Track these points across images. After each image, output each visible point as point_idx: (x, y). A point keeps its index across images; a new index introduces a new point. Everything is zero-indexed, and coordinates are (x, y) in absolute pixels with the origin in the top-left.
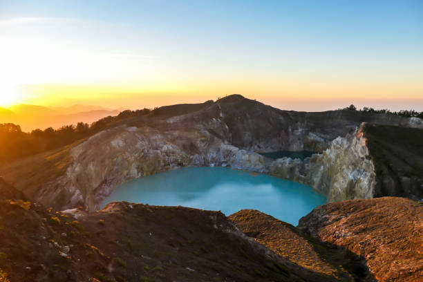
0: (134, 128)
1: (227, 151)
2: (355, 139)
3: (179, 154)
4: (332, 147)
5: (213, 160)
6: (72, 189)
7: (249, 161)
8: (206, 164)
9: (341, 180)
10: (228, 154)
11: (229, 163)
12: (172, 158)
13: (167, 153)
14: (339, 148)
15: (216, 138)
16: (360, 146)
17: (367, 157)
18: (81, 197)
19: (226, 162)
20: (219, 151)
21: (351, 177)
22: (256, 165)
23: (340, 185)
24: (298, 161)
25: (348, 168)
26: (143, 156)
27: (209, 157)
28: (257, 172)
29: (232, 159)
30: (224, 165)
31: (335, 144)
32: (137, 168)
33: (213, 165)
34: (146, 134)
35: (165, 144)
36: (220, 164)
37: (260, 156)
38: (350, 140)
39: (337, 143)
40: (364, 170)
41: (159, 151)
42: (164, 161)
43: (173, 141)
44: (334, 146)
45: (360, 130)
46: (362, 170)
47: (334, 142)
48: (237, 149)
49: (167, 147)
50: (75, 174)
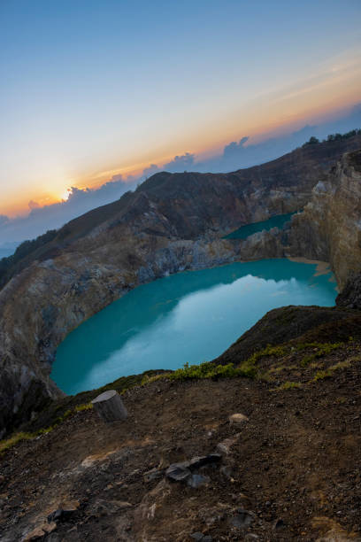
0: (50, 262)
1: (179, 249)
2: (343, 179)
4: (315, 198)
5: (165, 267)
6: (15, 368)
7: (212, 252)
8: (158, 276)
9: (347, 234)
10: (183, 251)
11: (187, 264)
12: (112, 282)
13: (104, 279)
14: (324, 197)
15: (158, 237)
16: (356, 184)
18: (32, 374)
19: (184, 264)
20: (168, 252)
22: (223, 254)
23: (347, 241)
24: (274, 230)
25: (350, 215)
26: (76, 293)
27: (159, 264)
28: (226, 261)
29: (189, 257)
30: (181, 269)
31: (317, 193)
32: (75, 312)
33: (167, 274)
34: (68, 264)
35: (96, 267)
36: (176, 271)
37: (224, 240)
38: (335, 181)
39: (320, 191)
41: (93, 280)
42: (105, 290)
43: (105, 260)
44: (317, 196)
45: (346, 164)
47: (315, 191)
48: (191, 242)
49: (102, 269)
50: (8, 348)
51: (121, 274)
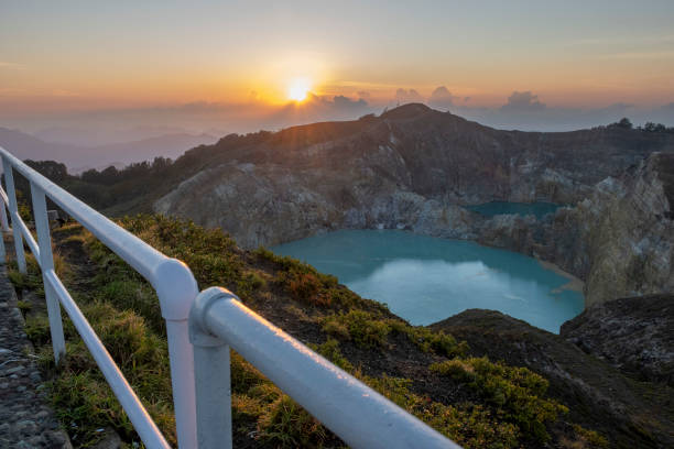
0: (249, 167)
1: (406, 202)
2: (640, 184)
4: (596, 196)
5: (381, 218)
7: (444, 219)
8: (369, 225)
9: (617, 254)
10: (408, 207)
11: (409, 223)
12: (313, 215)
13: (305, 207)
14: (607, 198)
15: (386, 180)
16: (653, 195)
17: (666, 215)
19: (404, 222)
20: (391, 201)
21: (638, 250)
22: (456, 226)
23: (615, 259)
24: (530, 219)
25: (630, 233)
26: (267, 212)
27: (375, 212)
28: (457, 237)
29: (414, 215)
30: (400, 227)
31: (600, 190)
32: (258, 233)
33: (381, 226)
34: (270, 176)
35: (302, 191)
36: (393, 227)
37: (463, 210)
38: (629, 184)
39: (606, 189)
40: (662, 238)
41: (292, 204)
42: (301, 220)
43: (313, 186)
44: (599, 194)
45: (650, 166)
46: (658, 238)
47: (599, 187)
48: (423, 198)
49: (306, 196)
51: (326, 208)
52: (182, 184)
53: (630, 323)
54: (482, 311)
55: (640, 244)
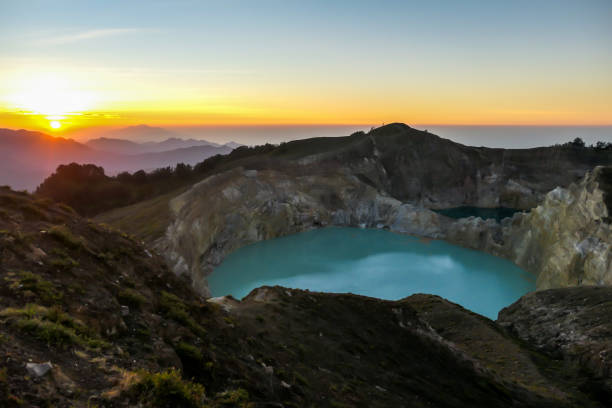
0: (253, 172)
1: (385, 205)
2: (584, 193)
3: (316, 209)
4: (547, 203)
5: (364, 219)
6: (173, 256)
7: (418, 221)
8: (354, 224)
9: (561, 253)
10: (386, 210)
11: (387, 224)
12: (306, 214)
13: (299, 208)
14: (557, 205)
15: (368, 187)
16: (594, 202)
17: (605, 220)
18: (186, 267)
19: (382, 222)
20: (373, 205)
21: (578, 249)
22: (427, 227)
23: (559, 260)
24: (491, 223)
25: (573, 235)
26: (266, 212)
27: (359, 214)
28: (428, 237)
29: (391, 217)
30: (380, 226)
31: (551, 198)
32: (258, 228)
33: (363, 225)
34: (270, 181)
35: (296, 194)
36: (374, 224)
37: (434, 213)
38: (575, 193)
39: (555, 197)
40: (600, 239)
41: (288, 205)
42: (295, 219)
43: (307, 190)
44: (550, 202)
45: (593, 178)
46: (596, 239)
47: (549, 195)
48: (400, 203)
49: (299, 199)
50: (177, 236)
52: (196, 186)
53: (555, 310)
54: (425, 295)
55: (580, 245)
